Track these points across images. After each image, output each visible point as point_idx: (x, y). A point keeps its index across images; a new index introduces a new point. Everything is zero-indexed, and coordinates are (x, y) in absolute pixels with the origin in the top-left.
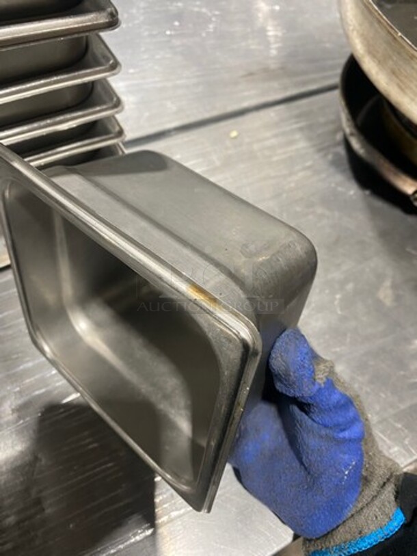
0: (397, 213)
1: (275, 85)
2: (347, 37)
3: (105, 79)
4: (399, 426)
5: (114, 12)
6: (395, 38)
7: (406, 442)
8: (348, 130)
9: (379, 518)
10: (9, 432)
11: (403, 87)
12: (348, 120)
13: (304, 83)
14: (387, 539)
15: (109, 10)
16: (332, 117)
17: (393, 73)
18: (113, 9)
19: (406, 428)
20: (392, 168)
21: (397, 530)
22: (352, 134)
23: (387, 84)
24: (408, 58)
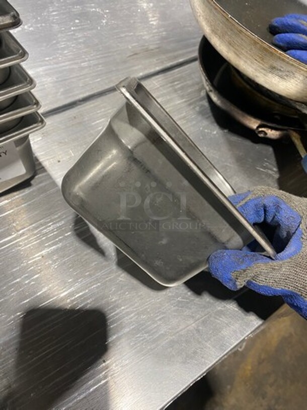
0: (248, 143)
1: (154, 60)
2: (197, 21)
3: (18, 64)
5: (15, 14)
6: (227, 19)
8: (207, 88)
11: (238, 53)
12: (206, 80)
13: (176, 57)
15: (12, 13)
16: (197, 80)
17: (230, 44)
18: (15, 12)
20: (240, 112)
22: (211, 91)
23: (227, 52)
24: (238, 33)
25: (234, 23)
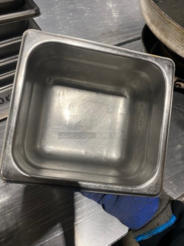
1: (114, 38)
2: (143, 16)
4: (171, 183)
5: (38, 9)
6: (162, 15)
7: (174, 189)
9: (165, 218)
10: (2, 191)
11: (167, 36)
13: (127, 37)
14: (169, 227)
15: (36, 8)
17: (162, 30)
19: (174, 184)
21: (173, 223)
23: (160, 35)
24: (168, 23)
25: (165, 17)
